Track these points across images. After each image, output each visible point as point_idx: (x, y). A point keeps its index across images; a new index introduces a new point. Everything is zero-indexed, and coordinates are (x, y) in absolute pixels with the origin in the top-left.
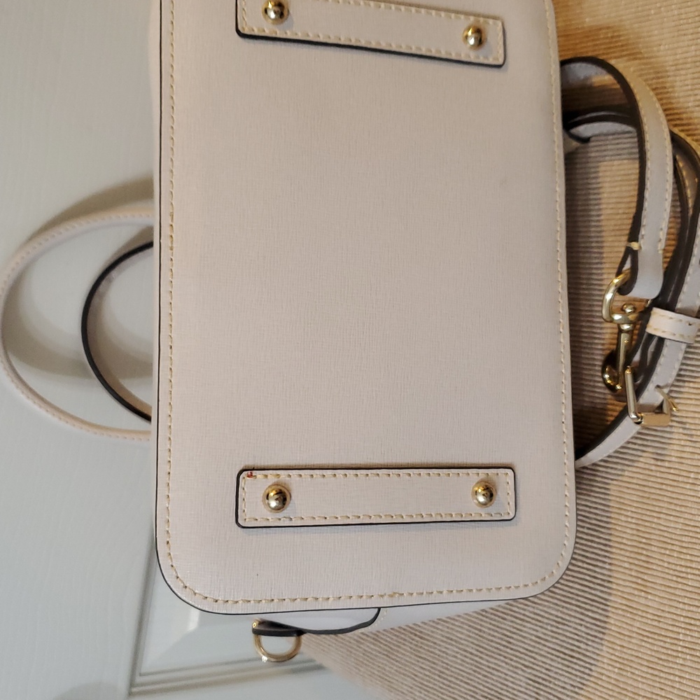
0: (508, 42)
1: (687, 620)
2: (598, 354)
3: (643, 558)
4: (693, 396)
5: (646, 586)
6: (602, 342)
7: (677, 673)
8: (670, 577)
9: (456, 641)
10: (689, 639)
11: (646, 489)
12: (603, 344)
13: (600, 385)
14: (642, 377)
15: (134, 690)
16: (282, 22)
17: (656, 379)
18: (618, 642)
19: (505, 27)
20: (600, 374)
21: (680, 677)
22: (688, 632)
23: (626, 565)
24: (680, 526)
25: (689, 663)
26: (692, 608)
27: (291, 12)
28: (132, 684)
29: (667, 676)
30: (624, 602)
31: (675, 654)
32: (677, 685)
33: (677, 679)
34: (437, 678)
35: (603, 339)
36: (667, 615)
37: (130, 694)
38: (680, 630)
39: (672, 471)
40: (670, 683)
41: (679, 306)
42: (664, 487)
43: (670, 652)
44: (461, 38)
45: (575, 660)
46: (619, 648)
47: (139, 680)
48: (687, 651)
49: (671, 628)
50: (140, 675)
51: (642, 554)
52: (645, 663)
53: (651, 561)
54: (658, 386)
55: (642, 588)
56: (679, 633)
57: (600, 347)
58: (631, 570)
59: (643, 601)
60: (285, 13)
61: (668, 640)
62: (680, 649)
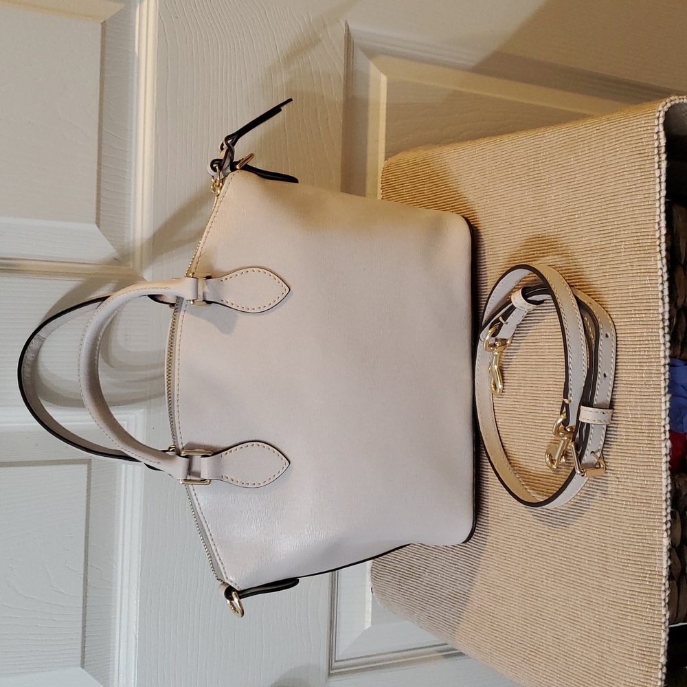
1: (631, 592)
3: (604, 556)
4: (619, 454)
5: (608, 573)
7: (629, 625)
8: (619, 566)
9: (513, 617)
10: (633, 604)
11: (602, 513)
14: (581, 448)
15: (331, 672)
17: (589, 448)
18: (597, 609)
21: (631, 628)
22: (632, 600)
23: (596, 560)
24: (621, 535)
25: (634, 619)
26: (633, 585)
28: (330, 668)
29: (624, 628)
30: (598, 584)
31: (626, 614)
32: (630, 633)
33: (629, 629)
34: (504, 642)
36: (620, 590)
37: (330, 675)
38: (628, 599)
39: (614, 501)
40: (625, 632)
41: (595, 403)
42: (610, 511)
43: (623, 613)
45: (576, 623)
46: (598, 613)
47: (335, 665)
48: (633, 611)
49: (623, 598)
50: (336, 661)
51: (603, 553)
52: (612, 621)
53: (609, 557)
54: (592, 452)
55: (605, 574)
56: (627, 601)
58: (599, 563)
59: (607, 582)
61: (622, 605)
62: (629, 610)
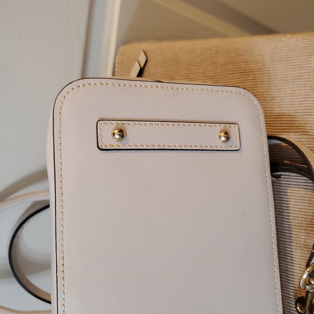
0: (241, 135)
2: (292, 292)
6: (293, 285)
12: (294, 287)
13: (294, 309)
16: (123, 140)
19: (240, 128)
20: (294, 306)
27: (127, 133)
35: (294, 284)
44: (217, 137)
57: (293, 288)
60: (125, 135)
